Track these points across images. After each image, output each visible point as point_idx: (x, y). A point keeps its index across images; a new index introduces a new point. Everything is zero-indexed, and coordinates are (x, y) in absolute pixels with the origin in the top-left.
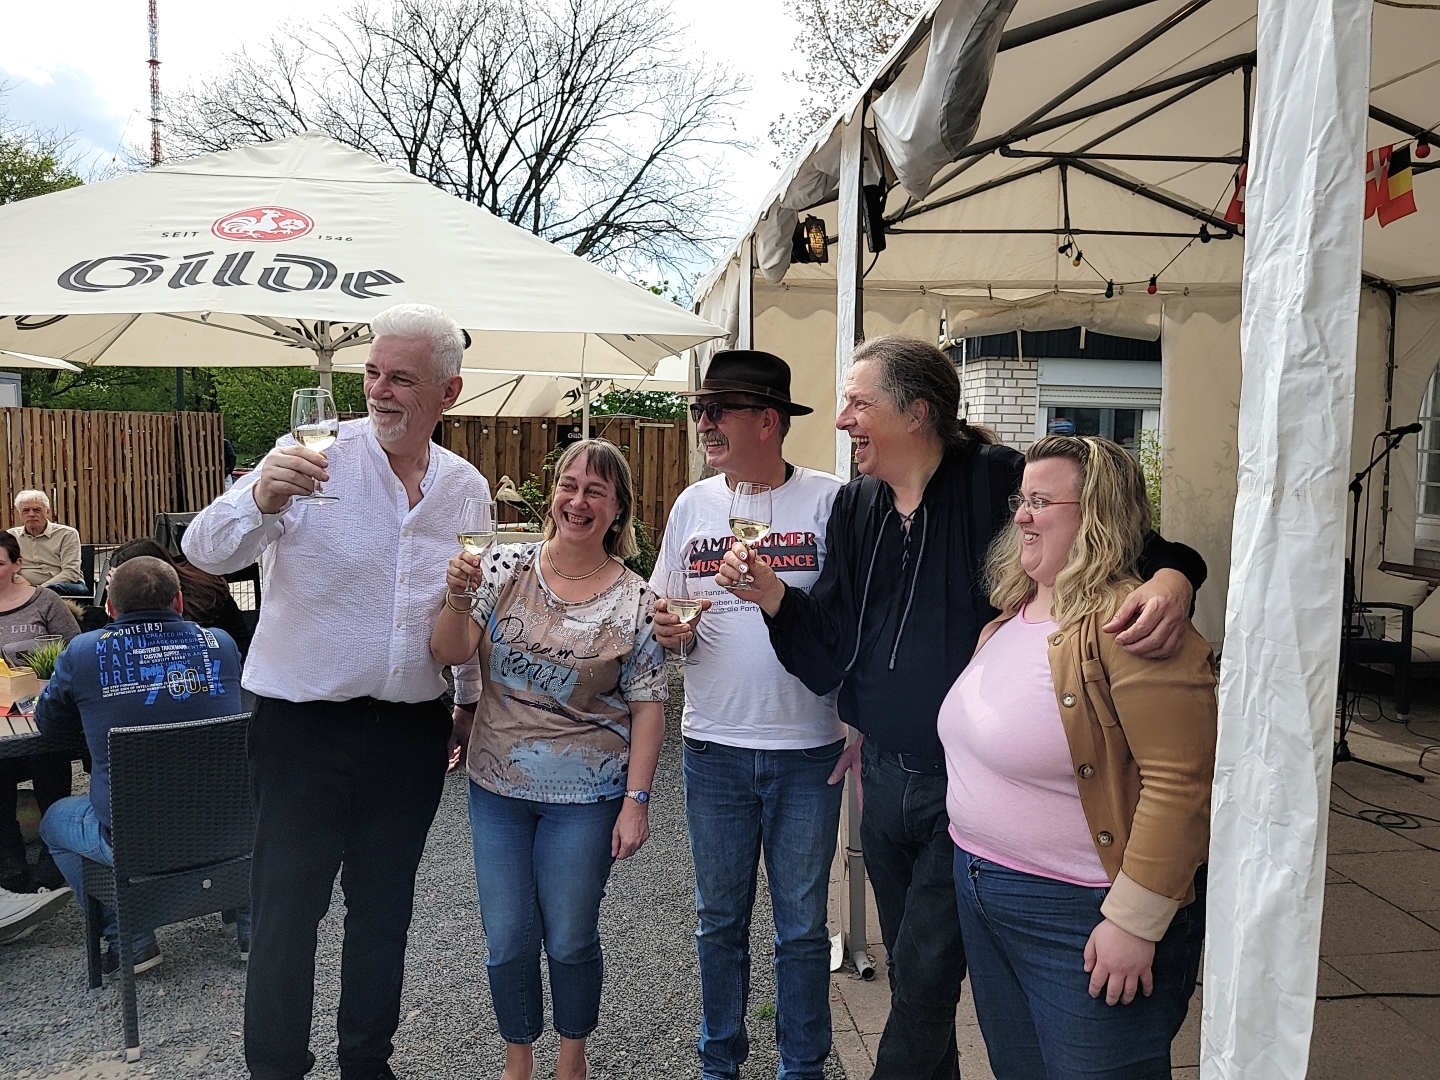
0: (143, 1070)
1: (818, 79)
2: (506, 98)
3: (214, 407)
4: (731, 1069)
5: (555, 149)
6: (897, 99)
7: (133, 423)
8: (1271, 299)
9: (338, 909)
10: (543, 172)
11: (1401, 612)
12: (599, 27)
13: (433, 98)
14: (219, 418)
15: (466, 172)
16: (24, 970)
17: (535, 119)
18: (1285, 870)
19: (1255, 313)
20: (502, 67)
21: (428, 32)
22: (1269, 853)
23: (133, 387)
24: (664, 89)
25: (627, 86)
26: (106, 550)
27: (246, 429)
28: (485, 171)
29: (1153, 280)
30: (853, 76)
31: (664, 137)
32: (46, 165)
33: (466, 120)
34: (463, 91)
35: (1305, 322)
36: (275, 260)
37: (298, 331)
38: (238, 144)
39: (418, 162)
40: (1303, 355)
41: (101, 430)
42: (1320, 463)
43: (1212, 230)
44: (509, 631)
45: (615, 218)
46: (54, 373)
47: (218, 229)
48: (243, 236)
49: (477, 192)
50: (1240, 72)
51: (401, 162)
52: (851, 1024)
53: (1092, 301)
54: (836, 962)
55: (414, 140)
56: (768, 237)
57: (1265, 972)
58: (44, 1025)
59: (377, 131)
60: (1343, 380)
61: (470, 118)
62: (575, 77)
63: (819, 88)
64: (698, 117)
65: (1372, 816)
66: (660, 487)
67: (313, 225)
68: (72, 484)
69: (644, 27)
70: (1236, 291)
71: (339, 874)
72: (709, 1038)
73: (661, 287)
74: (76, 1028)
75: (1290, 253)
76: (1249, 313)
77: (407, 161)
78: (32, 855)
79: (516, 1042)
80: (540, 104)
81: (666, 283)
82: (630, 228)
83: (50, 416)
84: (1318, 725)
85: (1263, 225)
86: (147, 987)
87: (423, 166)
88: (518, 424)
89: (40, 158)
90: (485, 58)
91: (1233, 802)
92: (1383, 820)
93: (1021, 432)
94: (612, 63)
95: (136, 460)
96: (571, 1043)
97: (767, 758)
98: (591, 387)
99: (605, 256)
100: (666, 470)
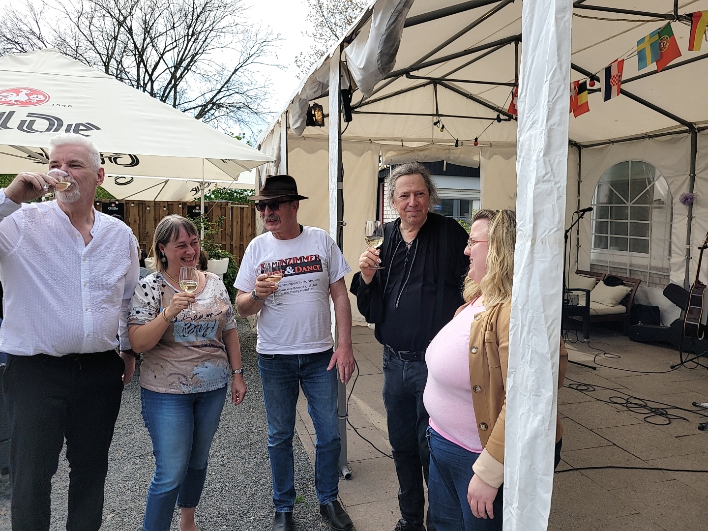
1: (318, 36)
2: (158, 37)
5: (184, 64)
6: (356, 48)
8: (530, 150)
10: (178, 75)
11: (585, 293)
12: (207, 3)
13: (118, 35)
15: (136, 74)
17: (173, 48)
18: (539, 417)
19: (522, 156)
20: (155, 20)
22: (532, 409)
25: (222, 34)
28: (147, 74)
29: (476, 139)
30: (336, 35)
31: (242, 61)
33: (136, 47)
34: (134, 32)
35: (544, 161)
36: (27, 116)
37: (42, 155)
38: (7, 54)
39: (110, 67)
40: (544, 177)
42: (552, 227)
43: (502, 117)
45: (217, 101)
48: (9, 103)
49: (142, 85)
50: (513, 44)
51: (100, 67)
53: (449, 149)
55: (107, 56)
56: (295, 113)
57: (531, 465)
59: (87, 50)
60: (561, 189)
61: (138, 46)
62: (194, 28)
63: (319, 41)
64: (259, 51)
65: (575, 386)
66: (242, 237)
67: (49, 98)
69: (230, 5)
70: (514, 145)
73: (241, 136)
75: (538, 129)
76: (520, 156)
77: (104, 67)
80: (176, 41)
81: (244, 134)
82: (225, 106)
84: (553, 349)
85: (525, 116)
87: (112, 70)
88: (166, 205)
90: (146, 15)
91: (516, 386)
92: (579, 388)
94: (214, 22)
97: (305, 358)
98: (205, 186)
99: (211, 120)
100: (245, 228)
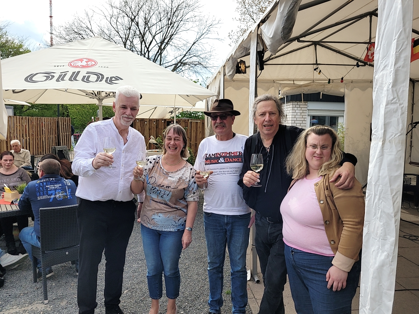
0: (49, 307)
1: (242, 20)
2: (152, 26)
3: (68, 116)
4: (218, 309)
5: (166, 41)
6: (268, 25)
7: (45, 120)
8: (382, 84)
9: (104, 261)
10: (162, 47)
11: (416, 177)
12: (179, 5)
13: (131, 26)
14: (69, 119)
15: (140, 48)
16: (15, 277)
17: (160, 32)
18: (385, 253)
19: (377, 88)
20: (151, 17)
21: (129, 7)
22: (380, 248)
23: (45, 110)
24: (197, 23)
25: (187, 23)
26: (38, 157)
27: (77, 122)
28: (146, 47)
29: (342, 79)
30: (253, 19)
31: (198, 37)
32: (21, 46)
33: (140, 33)
34: (139, 24)
35: (392, 91)
36: (86, 73)
37: (93, 94)
38: (75, 40)
39: (126, 45)
40: (392, 100)
41: (36, 122)
42: (397, 133)
43: (360, 64)
44: (152, 181)
45: (183, 61)
46: (23, 106)
47: (70, 65)
48: (77, 67)
49: (143, 54)
51: (122, 45)
52: (253, 296)
53: (324, 85)
54: (249, 278)
55: (125, 38)
56: (229, 66)
57: (379, 284)
58: (21, 293)
59: (115, 36)
60: (404, 108)
62: (172, 20)
63: (243, 23)
64: (208, 31)
65: (408, 237)
66: (196, 139)
67: (97, 63)
68: (28, 138)
69: (192, 5)
70: (371, 82)
71: (104, 251)
72: (211, 299)
73: (197, 81)
74: (30, 294)
75: (388, 70)
76: (375, 88)
77: (123, 45)
78: (17, 244)
79: (155, 299)
80: (162, 28)
81: (198, 80)
82: (188, 64)
83: (22, 118)
84: (396, 210)
85: (379, 62)
86: (50, 283)
87: (128, 46)
88: (155, 121)
89: (19, 45)
90: (146, 15)
91: (369, 233)
92: (411, 238)
93: (302, 123)
94: (183, 16)
95: (46, 131)
96: (171, 301)
97: (228, 218)
98: (177, 110)
99: (180, 72)
100: (198, 134)
